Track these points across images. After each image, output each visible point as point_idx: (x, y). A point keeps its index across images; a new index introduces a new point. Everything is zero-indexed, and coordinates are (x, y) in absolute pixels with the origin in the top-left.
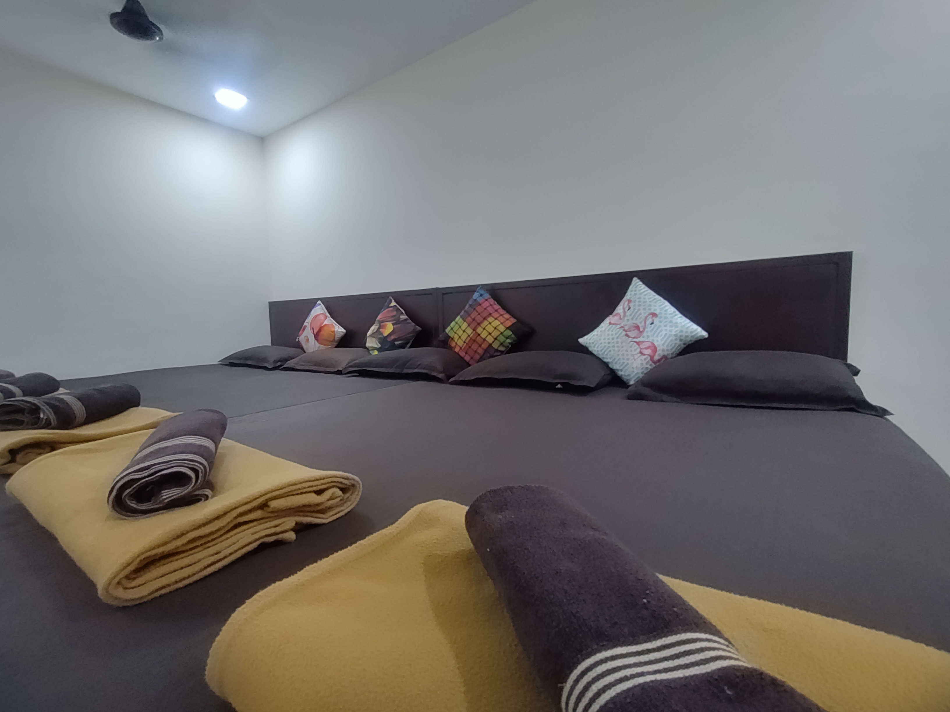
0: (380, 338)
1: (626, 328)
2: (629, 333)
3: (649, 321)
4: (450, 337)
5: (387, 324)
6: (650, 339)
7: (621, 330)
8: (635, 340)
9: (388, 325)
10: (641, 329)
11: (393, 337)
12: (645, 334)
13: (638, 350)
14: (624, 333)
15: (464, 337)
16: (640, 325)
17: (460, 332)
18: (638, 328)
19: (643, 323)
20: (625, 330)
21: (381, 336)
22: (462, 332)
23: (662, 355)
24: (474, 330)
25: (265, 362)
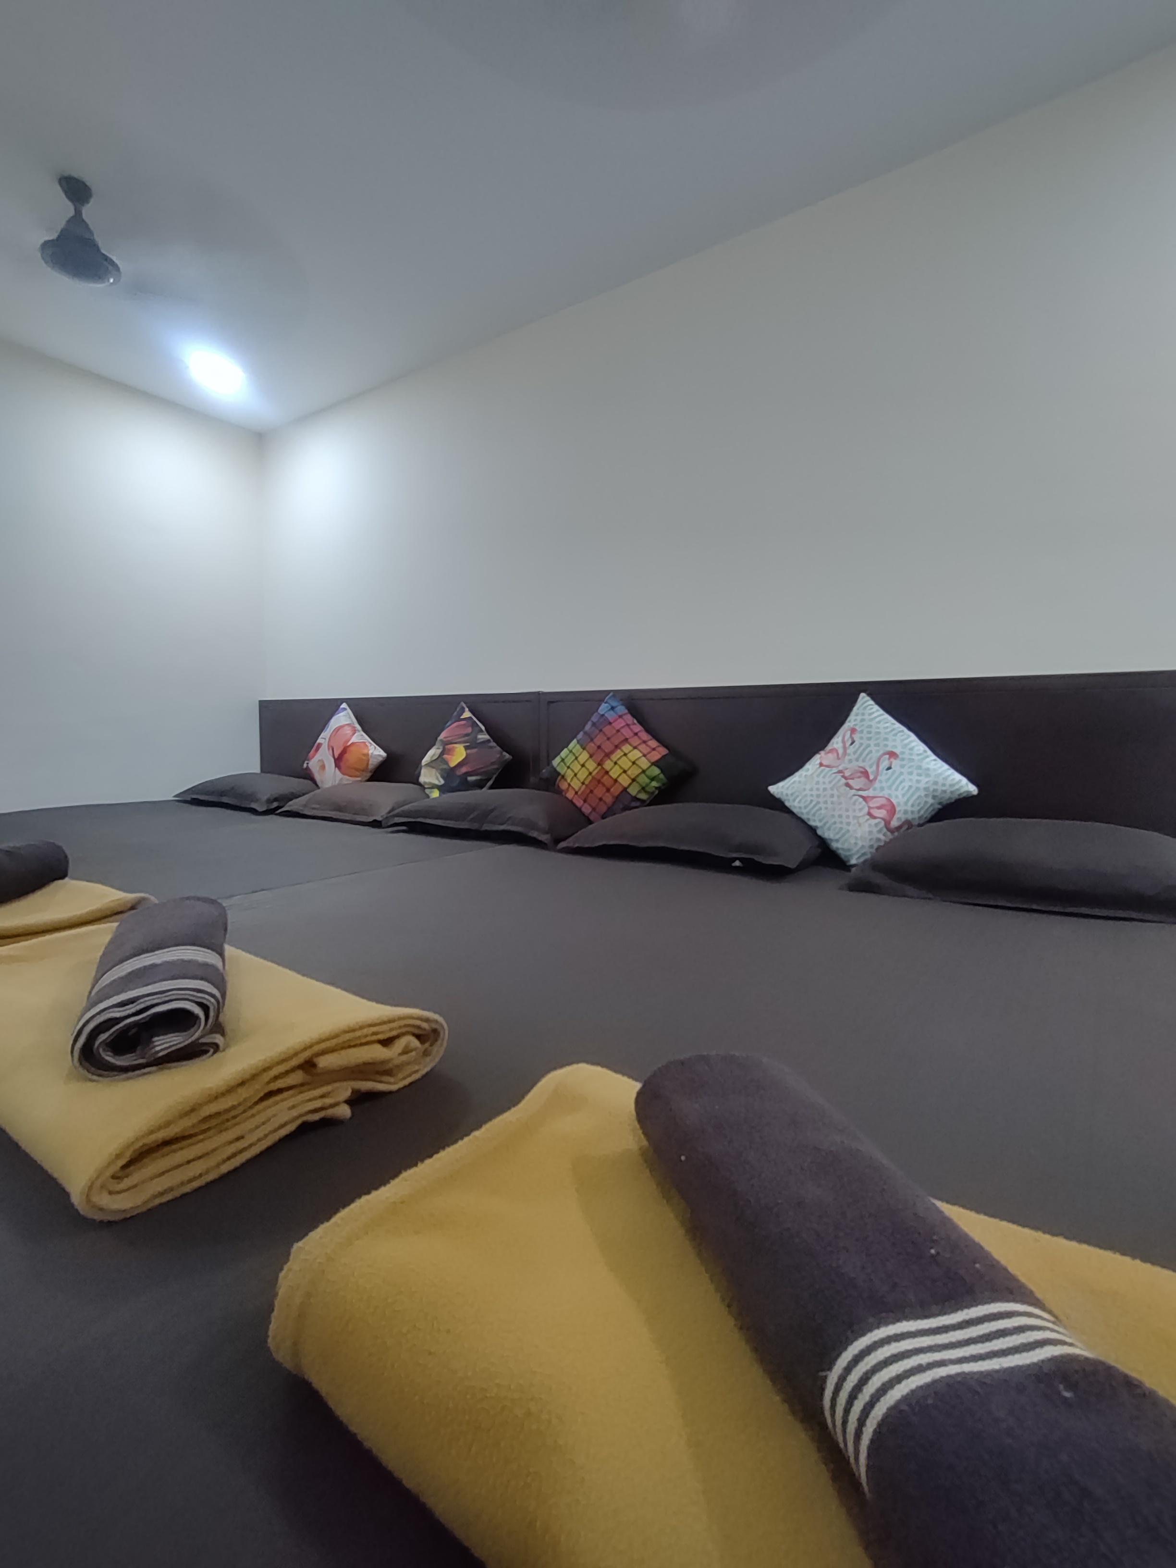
0: (442, 770)
1: (847, 774)
2: (851, 782)
3: (885, 764)
4: (559, 774)
5: (457, 748)
6: (885, 793)
7: (839, 776)
8: (861, 793)
9: (457, 750)
10: (871, 777)
11: (464, 770)
12: (877, 785)
13: (866, 810)
14: (843, 781)
15: (583, 775)
16: (869, 770)
17: (576, 767)
18: (865, 774)
19: (874, 767)
20: (843, 777)
21: (445, 767)
22: (580, 767)
23: (903, 820)
24: (600, 764)
25: (252, 801)
